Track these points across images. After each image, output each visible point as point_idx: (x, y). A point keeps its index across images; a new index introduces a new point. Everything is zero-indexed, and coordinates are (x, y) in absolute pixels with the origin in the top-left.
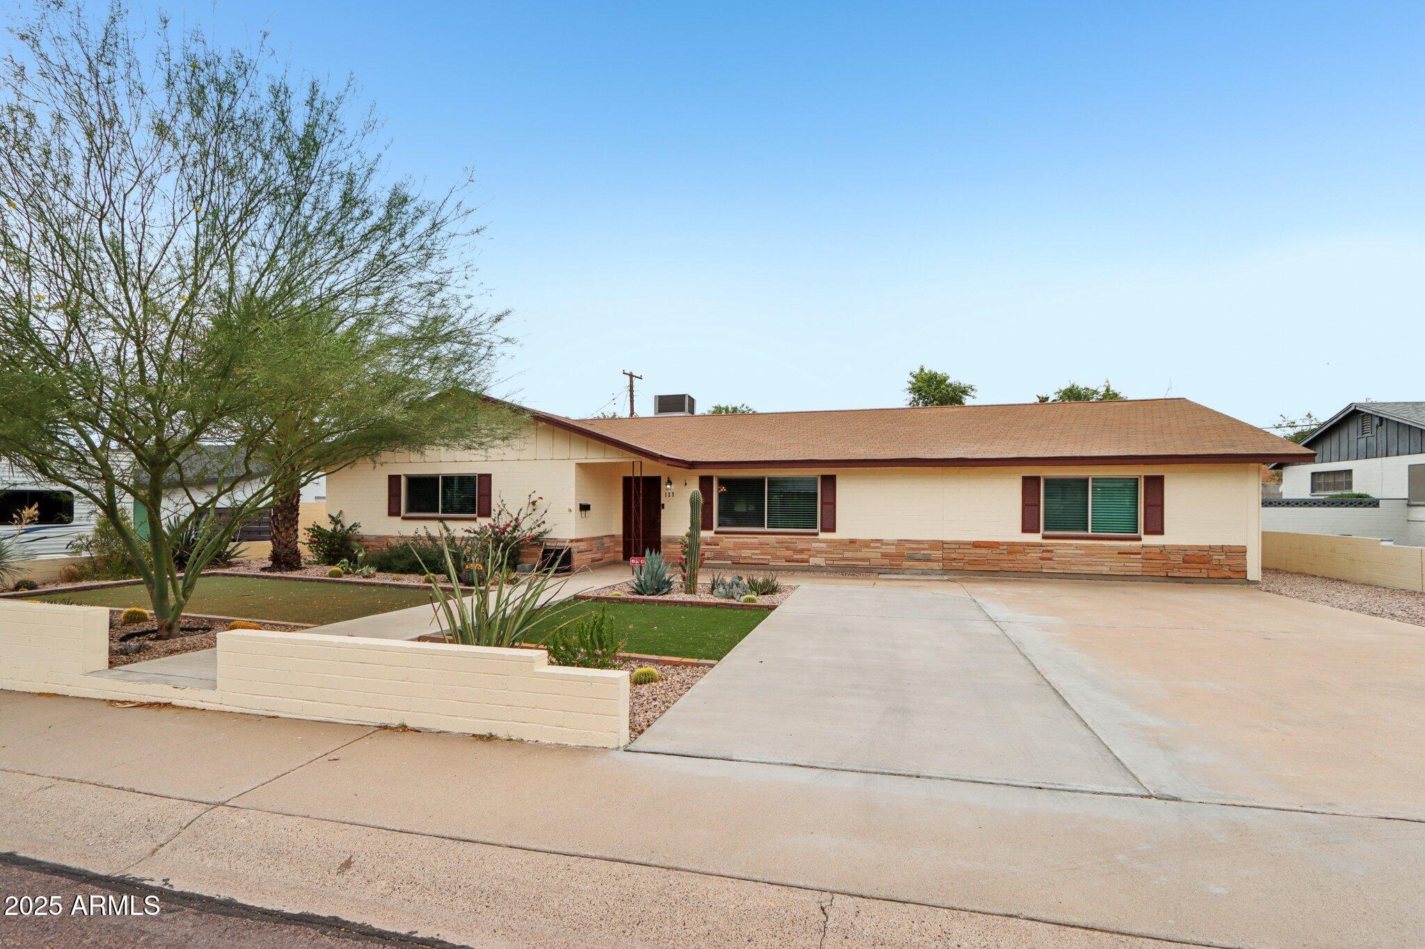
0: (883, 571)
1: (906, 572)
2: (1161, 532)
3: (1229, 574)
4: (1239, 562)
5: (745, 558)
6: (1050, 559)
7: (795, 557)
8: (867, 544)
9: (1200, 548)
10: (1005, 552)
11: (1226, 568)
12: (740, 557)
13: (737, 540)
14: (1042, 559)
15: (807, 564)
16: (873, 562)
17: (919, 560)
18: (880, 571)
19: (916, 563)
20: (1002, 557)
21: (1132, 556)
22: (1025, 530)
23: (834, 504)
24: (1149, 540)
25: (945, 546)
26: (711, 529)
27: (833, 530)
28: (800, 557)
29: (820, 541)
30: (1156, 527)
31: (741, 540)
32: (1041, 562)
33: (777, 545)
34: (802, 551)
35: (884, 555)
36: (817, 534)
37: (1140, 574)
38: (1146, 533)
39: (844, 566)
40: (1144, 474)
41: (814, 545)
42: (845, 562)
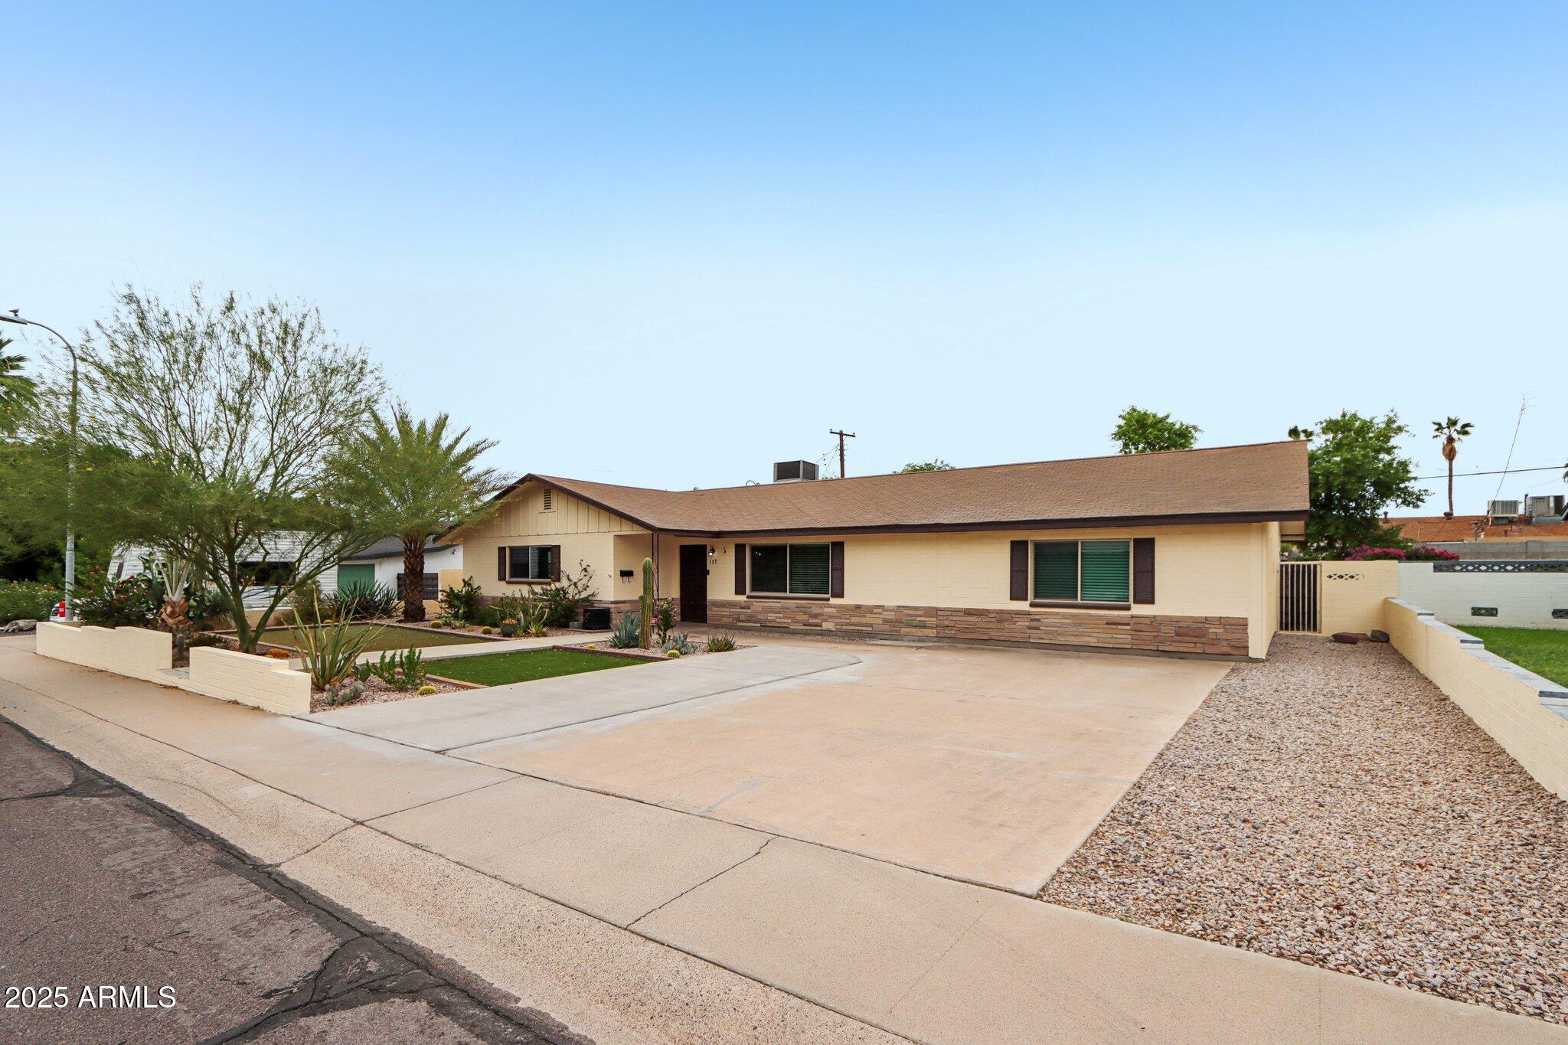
0: (884, 637)
1: (905, 638)
2: (1152, 601)
3: (1228, 650)
4: (1239, 636)
5: (770, 621)
6: (1037, 628)
7: (810, 621)
8: (870, 609)
9: (1195, 620)
10: (993, 620)
11: (1224, 643)
12: (767, 620)
13: (765, 604)
14: (1030, 628)
15: (820, 628)
16: (876, 627)
17: (915, 627)
18: (881, 636)
19: (913, 630)
20: (991, 625)
21: (1120, 627)
22: (1013, 597)
23: (842, 570)
24: (1139, 610)
25: (939, 613)
26: (744, 593)
27: (842, 595)
28: (814, 621)
29: (831, 606)
30: (1147, 596)
31: (768, 604)
32: (1028, 631)
33: (798, 610)
34: (816, 616)
35: (886, 621)
36: (828, 600)
37: (1129, 646)
38: (1135, 602)
39: (852, 632)
40: (1133, 537)
41: (826, 610)
42: (852, 628)
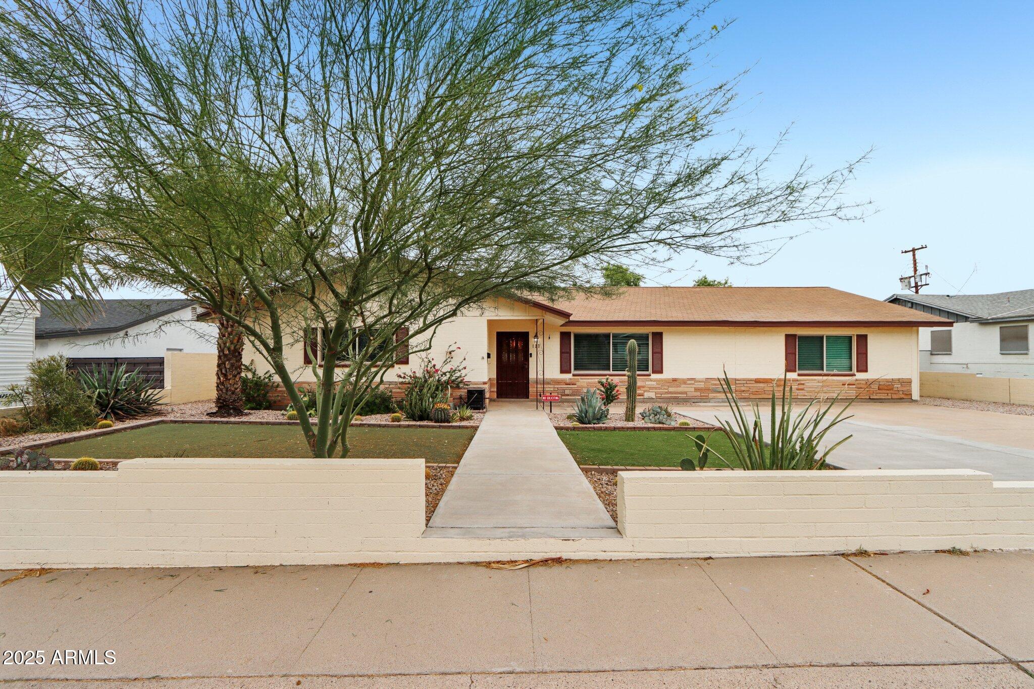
0: (696, 401)
1: (712, 401)
2: (866, 371)
3: (903, 396)
4: (908, 388)
6: (802, 389)
8: (685, 382)
9: (887, 380)
10: (775, 385)
11: (901, 393)
13: (590, 381)
14: (798, 389)
15: (642, 397)
16: (690, 394)
17: (719, 392)
18: (693, 400)
19: (718, 395)
21: (850, 386)
22: (787, 370)
23: (661, 353)
24: (860, 376)
25: (737, 382)
26: (569, 372)
27: (661, 372)
29: (651, 380)
30: (863, 368)
31: (593, 380)
32: (797, 391)
34: (639, 388)
35: (696, 390)
36: (650, 375)
38: (858, 371)
39: (669, 398)
40: (856, 334)
41: (648, 383)
42: (669, 395)
